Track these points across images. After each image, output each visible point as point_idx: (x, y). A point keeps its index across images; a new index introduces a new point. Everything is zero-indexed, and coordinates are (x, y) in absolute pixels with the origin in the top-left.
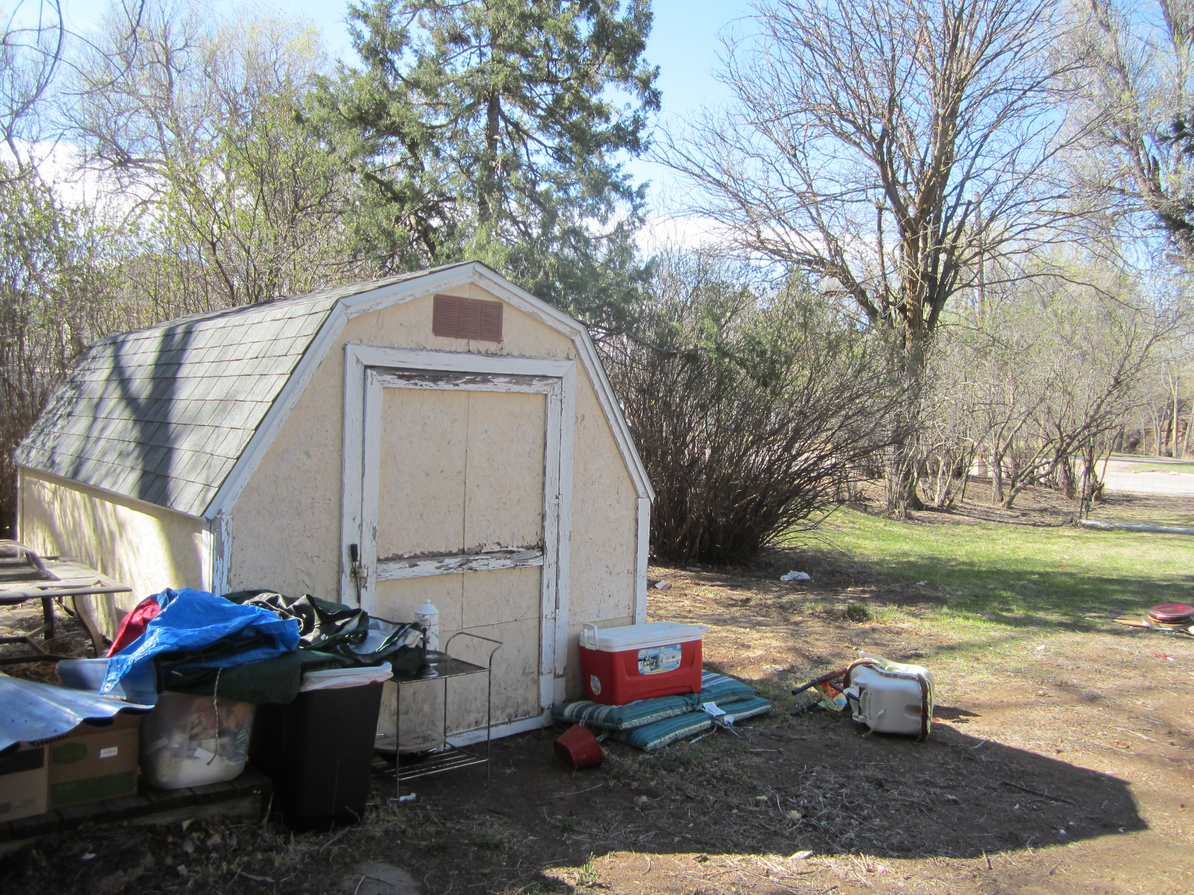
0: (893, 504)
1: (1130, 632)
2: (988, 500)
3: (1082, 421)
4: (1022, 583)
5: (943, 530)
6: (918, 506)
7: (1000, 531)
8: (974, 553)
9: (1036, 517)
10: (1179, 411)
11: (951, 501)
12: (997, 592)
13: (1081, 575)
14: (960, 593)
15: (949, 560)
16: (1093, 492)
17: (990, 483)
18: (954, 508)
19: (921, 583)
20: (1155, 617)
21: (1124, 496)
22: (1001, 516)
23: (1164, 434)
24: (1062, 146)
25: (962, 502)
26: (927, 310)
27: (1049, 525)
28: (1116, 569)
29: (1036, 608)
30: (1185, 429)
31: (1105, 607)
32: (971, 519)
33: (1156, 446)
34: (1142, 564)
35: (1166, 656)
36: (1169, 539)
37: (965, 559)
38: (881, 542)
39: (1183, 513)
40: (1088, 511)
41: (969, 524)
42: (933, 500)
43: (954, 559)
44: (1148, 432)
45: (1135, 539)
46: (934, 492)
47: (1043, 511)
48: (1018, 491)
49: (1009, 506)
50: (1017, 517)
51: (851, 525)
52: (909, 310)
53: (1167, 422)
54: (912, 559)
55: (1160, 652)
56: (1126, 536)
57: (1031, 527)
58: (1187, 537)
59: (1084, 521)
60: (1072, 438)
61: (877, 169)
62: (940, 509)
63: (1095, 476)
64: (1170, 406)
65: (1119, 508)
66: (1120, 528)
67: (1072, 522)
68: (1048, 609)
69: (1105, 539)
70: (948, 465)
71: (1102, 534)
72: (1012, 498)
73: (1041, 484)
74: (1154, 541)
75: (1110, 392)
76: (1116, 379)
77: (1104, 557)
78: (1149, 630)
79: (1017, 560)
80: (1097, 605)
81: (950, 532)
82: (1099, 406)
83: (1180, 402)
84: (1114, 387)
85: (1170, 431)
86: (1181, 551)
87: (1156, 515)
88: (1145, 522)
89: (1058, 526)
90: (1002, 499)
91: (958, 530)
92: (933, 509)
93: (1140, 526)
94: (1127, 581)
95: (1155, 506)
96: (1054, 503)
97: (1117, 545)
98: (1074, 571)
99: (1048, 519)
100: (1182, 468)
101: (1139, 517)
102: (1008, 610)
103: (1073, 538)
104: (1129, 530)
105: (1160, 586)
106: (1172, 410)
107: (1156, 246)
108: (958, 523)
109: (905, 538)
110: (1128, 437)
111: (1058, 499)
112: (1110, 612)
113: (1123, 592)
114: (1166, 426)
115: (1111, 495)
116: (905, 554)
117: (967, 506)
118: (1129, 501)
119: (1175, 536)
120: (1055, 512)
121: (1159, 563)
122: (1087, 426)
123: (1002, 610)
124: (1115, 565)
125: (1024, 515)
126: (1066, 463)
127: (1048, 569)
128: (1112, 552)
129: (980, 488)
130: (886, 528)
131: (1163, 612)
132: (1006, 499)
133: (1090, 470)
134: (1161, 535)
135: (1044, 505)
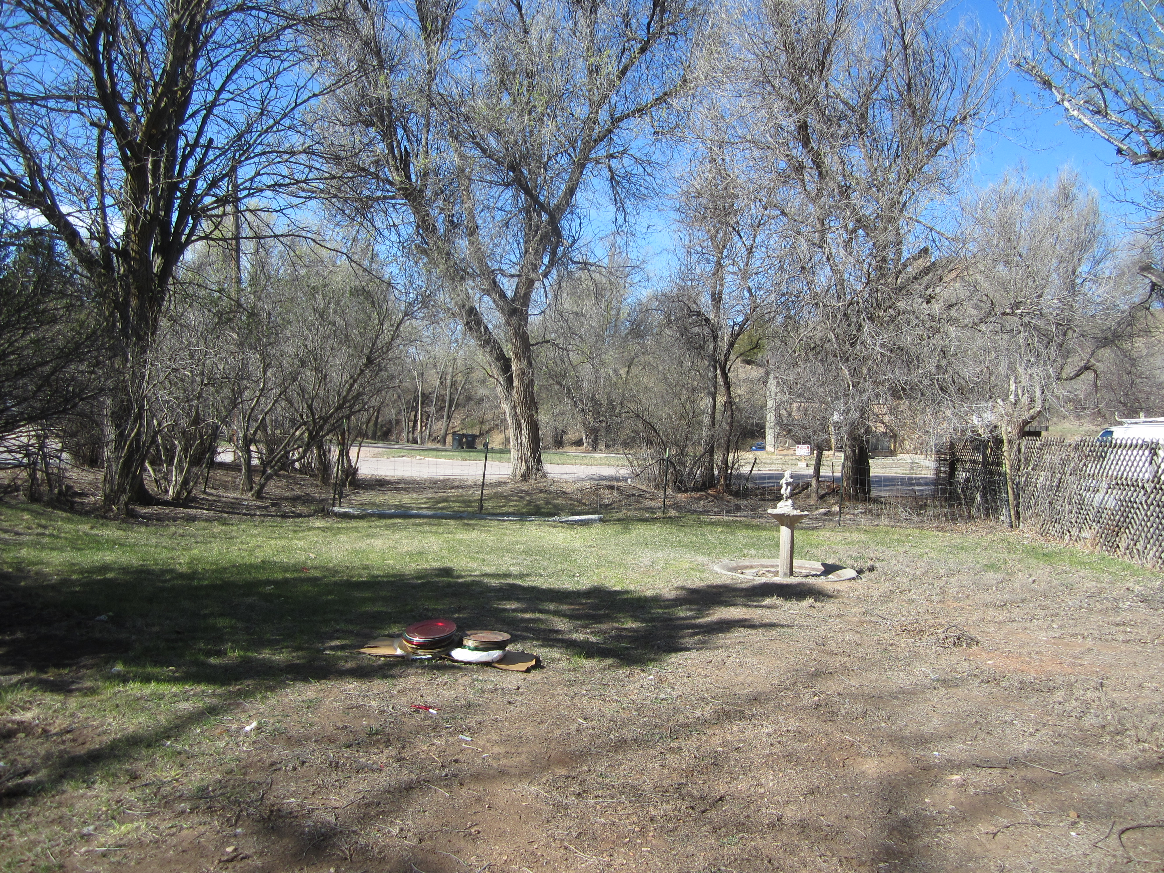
0: (110, 499)
1: (381, 667)
2: (235, 488)
3: (334, 400)
4: (250, 600)
5: (173, 529)
6: (147, 499)
7: (243, 526)
8: (199, 560)
9: (287, 507)
10: (422, 404)
11: (189, 493)
12: (211, 621)
13: (326, 580)
14: (157, 629)
15: (164, 572)
16: (347, 478)
17: (240, 470)
18: (195, 500)
19: (103, 617)
20: (411, 642)
21: (377, 480)
22: (248, 507)
23: (411, 424)
24: (315, 95)
25: (205, 492)
26: (157, 262)
27: (300, 516)
28: (366, 568)
29: (260, 644)
30: (427, 419)
31: (351, 627)
32: (211, 513)
33: (404, 435)
34: (394, 558)
35: (427, 708)
36: (420, 525)
37: (184, 569)
38: (75, 554)
39: (430, 496)
40: (341, 497)
41: (208, 520)
42: (167, 491)
43: (172, 571)
44: (398, 422)
45: (388, 527)
46: (169, 482)
47: (295, 500)
48: (269, 478)
49: (259, 495)
50: (267, 507)
51: (40, 530)
52: (134, 259)
53: (413, 413)
54: (110, 575)
55: (420, 702)
56: (378, 523)
57: (279, 519)
58: (435, 521)
59: (336, 509)
60: (325, 420)
61: (90, 73)
62: (176, 502)
63: (349, 461)
64: (416, 399)
65: (372, 493)
66: (372, 515)
67: (324, 512)
68: (277, 642)
69: (356, 529)
70: (185, 450)
71: (355, 524)
72: (262, 486)
73: (296, 470)
74: (406, 528)
75: (362, 371)
76: (368, 358)
77: (355, 552)
78: (405, 661)
79: (251, 566)
80: (342, 626)
81: (181, 531)
82: (351, 386)
83: (423, 395)
84: (366, 366)
85: (415, 421)
86: (432, 538)
87: (406, 499)
88: (396, 507)
89: (309, 516)
90: (251, 488)
91: (191, 529)
92: (166, 503)
93: (392, 511)
94: (379, 583)
95: (405, 490)
96: (309, 490)
97: (368, 536)
98: (318, 574)
99: (300, 509)
100: (426, 453)
101: (390, 502)
102: (219, 654)
103: (323, 529)
104: (382, 516)
105: (414, 587)
106: (417, 404)
107: (406, 237)
108: (192, 519)
109: (113, 543)
110: (382, 426)
111: (312, 485)
112: (357, 635)
113: (373, 600)
114: (412, 417)
115: (365, 480)
116: (105, 568)
117: (210, 498)
118: (382, 485)
119: (425, 520)
120: (307, 500)
121: (411, 554)
122: (340, 407)
123: (209, 653)
124: (366, 562)
125: (273, 505)
126: (320, 447)
127: (288, 575)
128: (362, 545)
129: (227, 477)
130: (94, 532)
131: (421, 634)
132: (256, 488)
133: (344, 453)
134: (412, 521)
135: (297, 492)
